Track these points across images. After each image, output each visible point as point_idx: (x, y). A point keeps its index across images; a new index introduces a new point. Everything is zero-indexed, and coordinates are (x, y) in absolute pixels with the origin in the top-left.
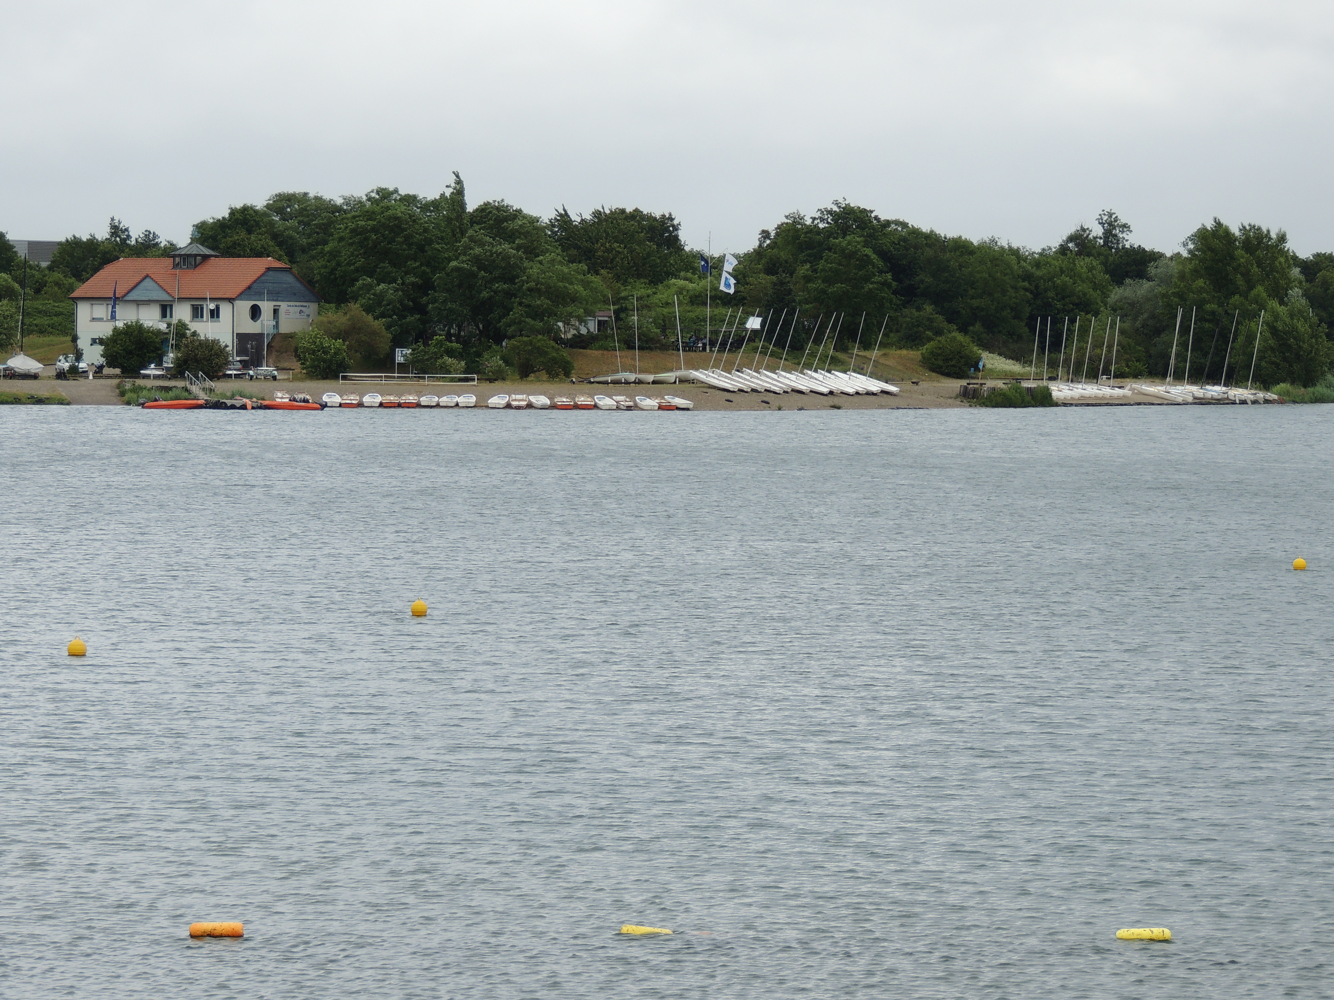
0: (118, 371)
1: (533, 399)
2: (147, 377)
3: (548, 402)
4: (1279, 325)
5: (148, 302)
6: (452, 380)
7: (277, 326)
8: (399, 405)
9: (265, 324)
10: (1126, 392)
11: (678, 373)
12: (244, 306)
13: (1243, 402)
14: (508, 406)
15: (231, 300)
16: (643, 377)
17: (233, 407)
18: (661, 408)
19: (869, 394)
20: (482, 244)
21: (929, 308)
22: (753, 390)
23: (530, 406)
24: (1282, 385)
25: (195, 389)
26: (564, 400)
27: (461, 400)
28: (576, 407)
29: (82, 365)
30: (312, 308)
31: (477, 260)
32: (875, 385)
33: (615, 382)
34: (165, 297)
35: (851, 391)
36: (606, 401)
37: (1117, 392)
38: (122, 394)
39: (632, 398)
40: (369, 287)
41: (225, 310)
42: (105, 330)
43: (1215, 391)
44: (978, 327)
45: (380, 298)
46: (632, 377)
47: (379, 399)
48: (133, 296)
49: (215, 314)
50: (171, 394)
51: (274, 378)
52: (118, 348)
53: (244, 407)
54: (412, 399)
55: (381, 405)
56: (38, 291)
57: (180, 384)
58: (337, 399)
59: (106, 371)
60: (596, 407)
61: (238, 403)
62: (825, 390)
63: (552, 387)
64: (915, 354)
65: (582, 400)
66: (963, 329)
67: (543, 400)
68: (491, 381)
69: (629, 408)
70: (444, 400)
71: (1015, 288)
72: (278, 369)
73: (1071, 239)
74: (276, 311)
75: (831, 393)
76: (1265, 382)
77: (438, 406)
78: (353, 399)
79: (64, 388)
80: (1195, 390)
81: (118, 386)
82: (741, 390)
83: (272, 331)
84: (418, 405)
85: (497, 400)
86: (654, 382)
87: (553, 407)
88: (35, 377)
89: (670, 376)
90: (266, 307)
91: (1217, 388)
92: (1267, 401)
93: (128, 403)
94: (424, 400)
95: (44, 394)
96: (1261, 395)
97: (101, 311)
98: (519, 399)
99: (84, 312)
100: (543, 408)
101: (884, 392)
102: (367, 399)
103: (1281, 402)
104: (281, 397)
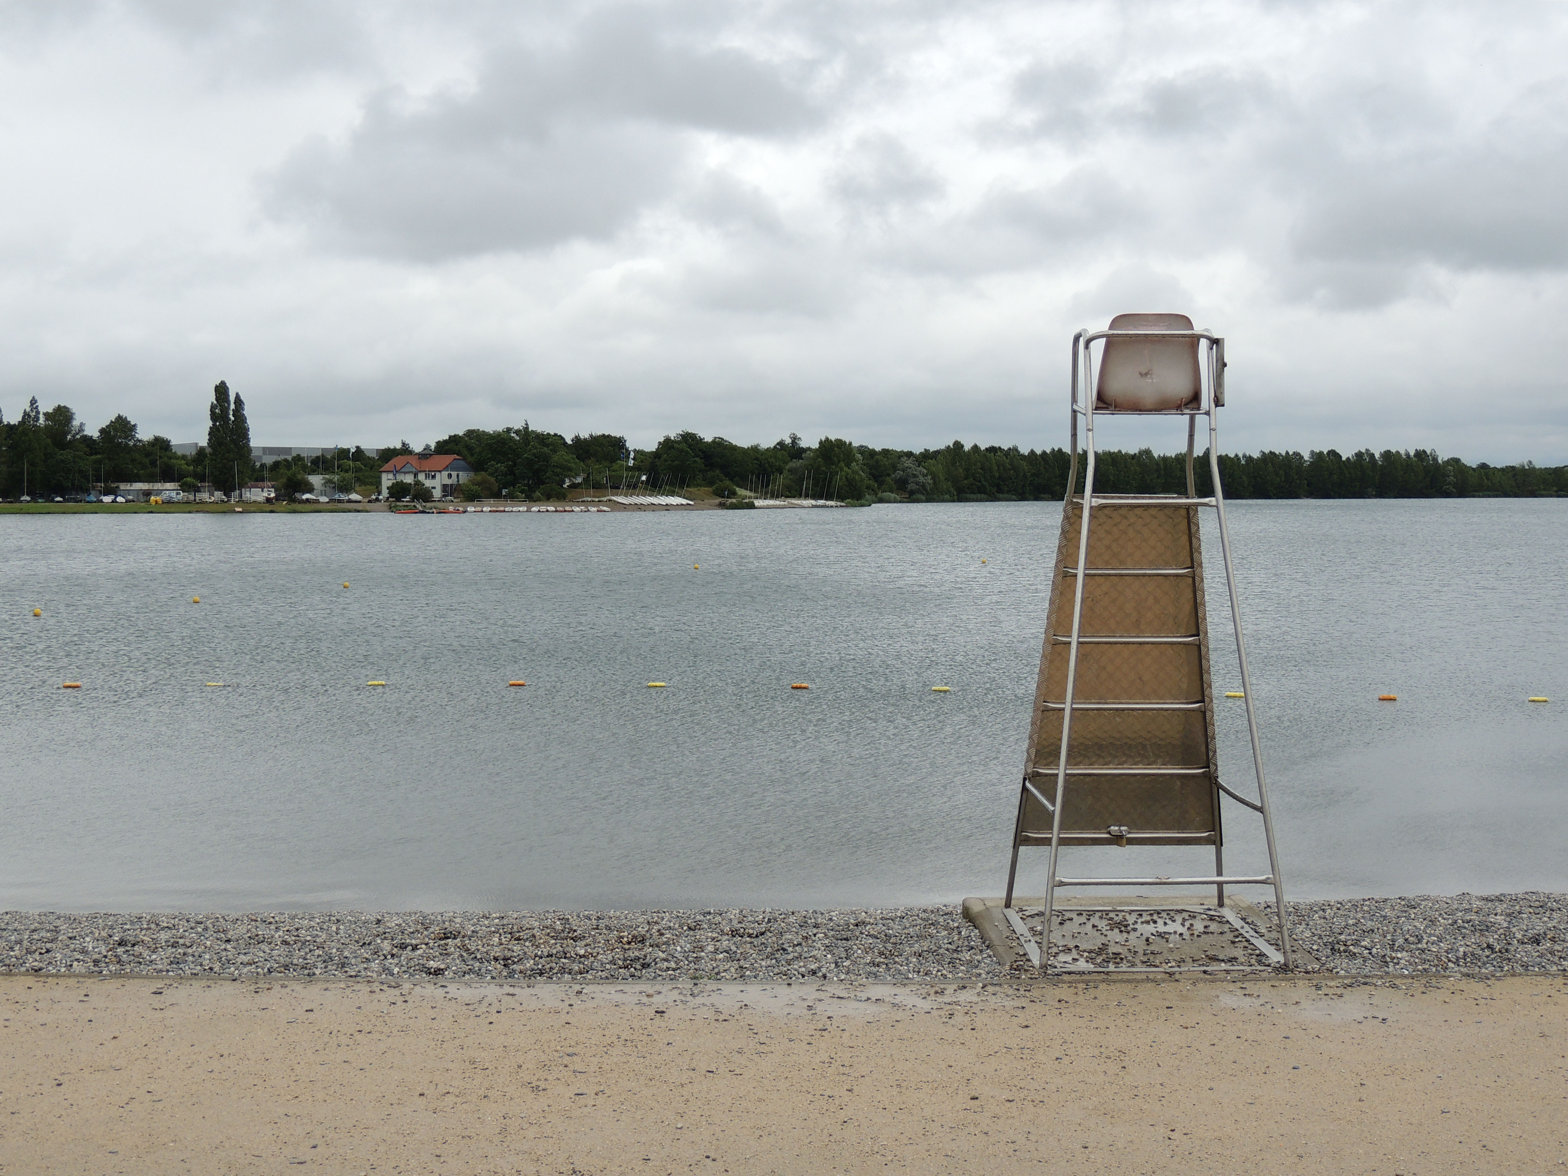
0: (394, 499)
1: (549, 508)
2: (403, 501)
3: (554, 509)
4: (849, 476)
5: (409, 472)
6: (520, 501)
7: (458, 481)
8: (497, 511)
9: (453, 481)
10: (786, 503)
11: (608, 498)
12: (445, 474)
13: (832, 507)
14: (539, 511)
15: (440, 471)
16: (594, 499)
17: (429, 513)
18: (598, 511)
19: (682, 505)
20: (536, 448)
21: (717, 472)
22: (636, 504)
23: (547, 511)
24: (848, 500)
25: (418, 506)
26: (561, 509)
27: (521, 509)
28: (565, 511)
29: (381, 497)
30: (472, 474)
31: (534, 455)
32: (684, 502)
33: (582, 501)
34: (414, 470)
35: (675, 504)
36: (577, 509)
37: (782, 503)
38: (390, 508)
39: (587, 507)
40: (493, 466)
41: (438, 475)
42: (390, 483)
43: (821, 502)
44: (737, 479)
45: (497, 470)
46: (590, 499)
47: (489, 509)
48: (403, 470)
49: (434, 477)
50: (409, 508)
51: (452, 501)
52: (394, 491)
53: (433, 513)
54: (502, 509)
55: (490, 511)
56: (371, 469)
57: (412, 504)
58: (473, 509)
59: (390, 499)
60: (573, 511)
61: (431, 511)
62: (664, 504)
63: (556, 504)
64: (710, 489)
65: (567, 508)
66: (731, 480)
67: (553, 509)
68: (535, 501)
69: (585, 511)
70: (514, 509)
71: (752, 463)
72: (455, 498)
73: (778, 444)
74: (458, 476)
75: (667, 505)
76: (840, 498)
77: (512, 511)
78: (479, 509)
79: (369, 506)
80: (813, 502)
81: (390, 505)
82: (630, 504)
83: (456, 483)
84: (504, 511)
85: (534, 509)
86: (599, 501)
87: (556, 511)
88: (360, 502)
89: (605, 499)
90: (454, 474)
91: (822, 501)
92: (841, 506)
93: (392, 512)
94: (507, 509)
95: (361, 508)
96: (839, 504)
97: (391, 476)
98: (543, 508)
99: (384, 477)
100: (552, 512)
101: (688, 504)
102: (484, 509)
103: (846, 506)
104: (451, 509)
